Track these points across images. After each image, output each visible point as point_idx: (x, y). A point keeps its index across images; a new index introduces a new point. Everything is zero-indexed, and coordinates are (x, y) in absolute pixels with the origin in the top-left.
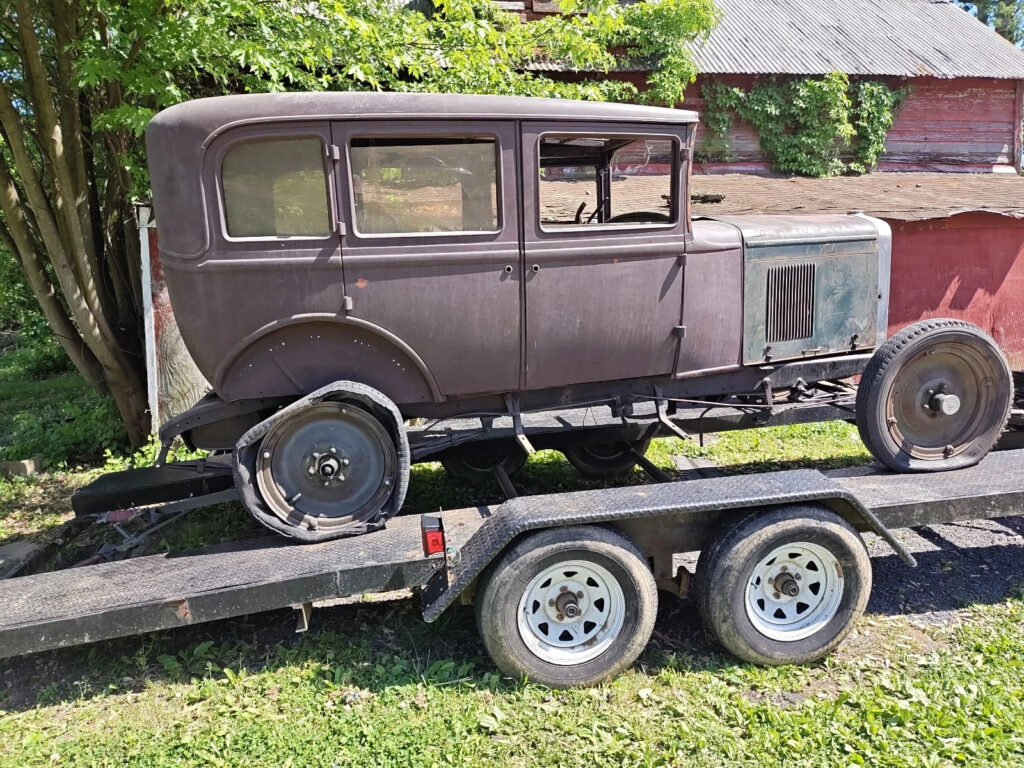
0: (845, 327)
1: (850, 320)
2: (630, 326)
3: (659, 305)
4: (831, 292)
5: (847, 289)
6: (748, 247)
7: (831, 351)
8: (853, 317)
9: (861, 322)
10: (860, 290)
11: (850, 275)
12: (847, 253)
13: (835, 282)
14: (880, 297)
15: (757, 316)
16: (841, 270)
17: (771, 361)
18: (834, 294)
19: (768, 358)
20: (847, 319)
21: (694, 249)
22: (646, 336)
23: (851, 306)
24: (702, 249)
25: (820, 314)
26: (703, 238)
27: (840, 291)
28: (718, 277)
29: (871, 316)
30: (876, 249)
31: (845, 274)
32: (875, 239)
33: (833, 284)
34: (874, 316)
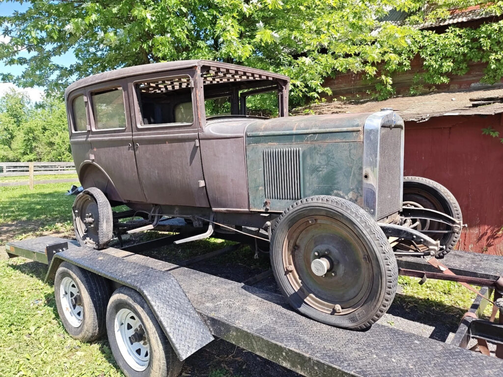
1: (335, 191)
2: (179, 177)
3: (190, 168)
4: (315, 170)
5: (330, 168)
6: (248, 137)
8: (337, 189)
9: (346, 195)
10: (344, 170)
11: (334, 158)
12: (329, 140)
13: (319, 162)
14: (366, 177)
15: (258, 180)
16: (324, 154)
17: (269, 211)
18: (319, 171)
19: (267, 209)
21: (204, 137)
22: (188, 184)
23: (336, 182)
24: (210, 137)
25: (308, 184)
26: (213, 131)
27: (325, 169)
28: (226, 154)
29: (355, 190)
30: (360, 139)
31: (328, 157)
32: (359, 131)
33: (317, 164)
34: (360, 191)
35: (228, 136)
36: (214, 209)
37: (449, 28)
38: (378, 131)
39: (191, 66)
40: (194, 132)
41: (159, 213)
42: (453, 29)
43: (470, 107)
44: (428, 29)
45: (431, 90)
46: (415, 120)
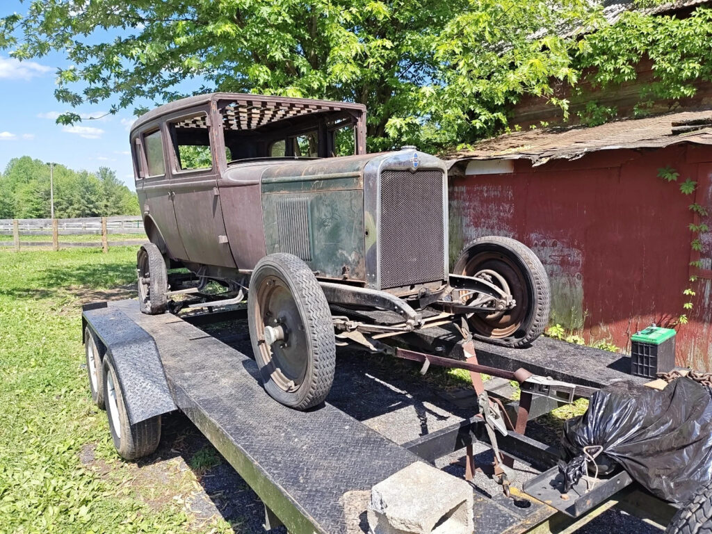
0: (337, 257)
1: (340, 251)
2: (207, 233)
3: (214, 220)
4: (322, 224)
5: (334, 222)
6: (263, 183)
7: (328, 277)
8: (341, 249)
9: (350, 255)
10: (346, 224)
11: (337, 210)
12: (332, 188)
13: (325, 215)
14: (367, 233)
15: (274, 237)
16: (329, 205)
18: (325, 226)
20: (337, 250)
21: (222, 184)
23: (340, 239)
24: (227, 184)
25: (316, 242)
26: (231, 176)
27: (330, 224)
28: (243, 204)
29: (357, 250)
30: (360, 186)
31: (332, 209)
32: (359, 176)
33: (324, 217)
34: (361, 251)
35: (245, 183)
36: (240, 270)
37: (697, 9)
38: (376, 175)
39: (205, 101)
40: (214, 178)
41: (206, 275)
42: (703, 11)
43: (669, 135)
44: (663, 13)
45: (672, 108)
46: (567, 157)
